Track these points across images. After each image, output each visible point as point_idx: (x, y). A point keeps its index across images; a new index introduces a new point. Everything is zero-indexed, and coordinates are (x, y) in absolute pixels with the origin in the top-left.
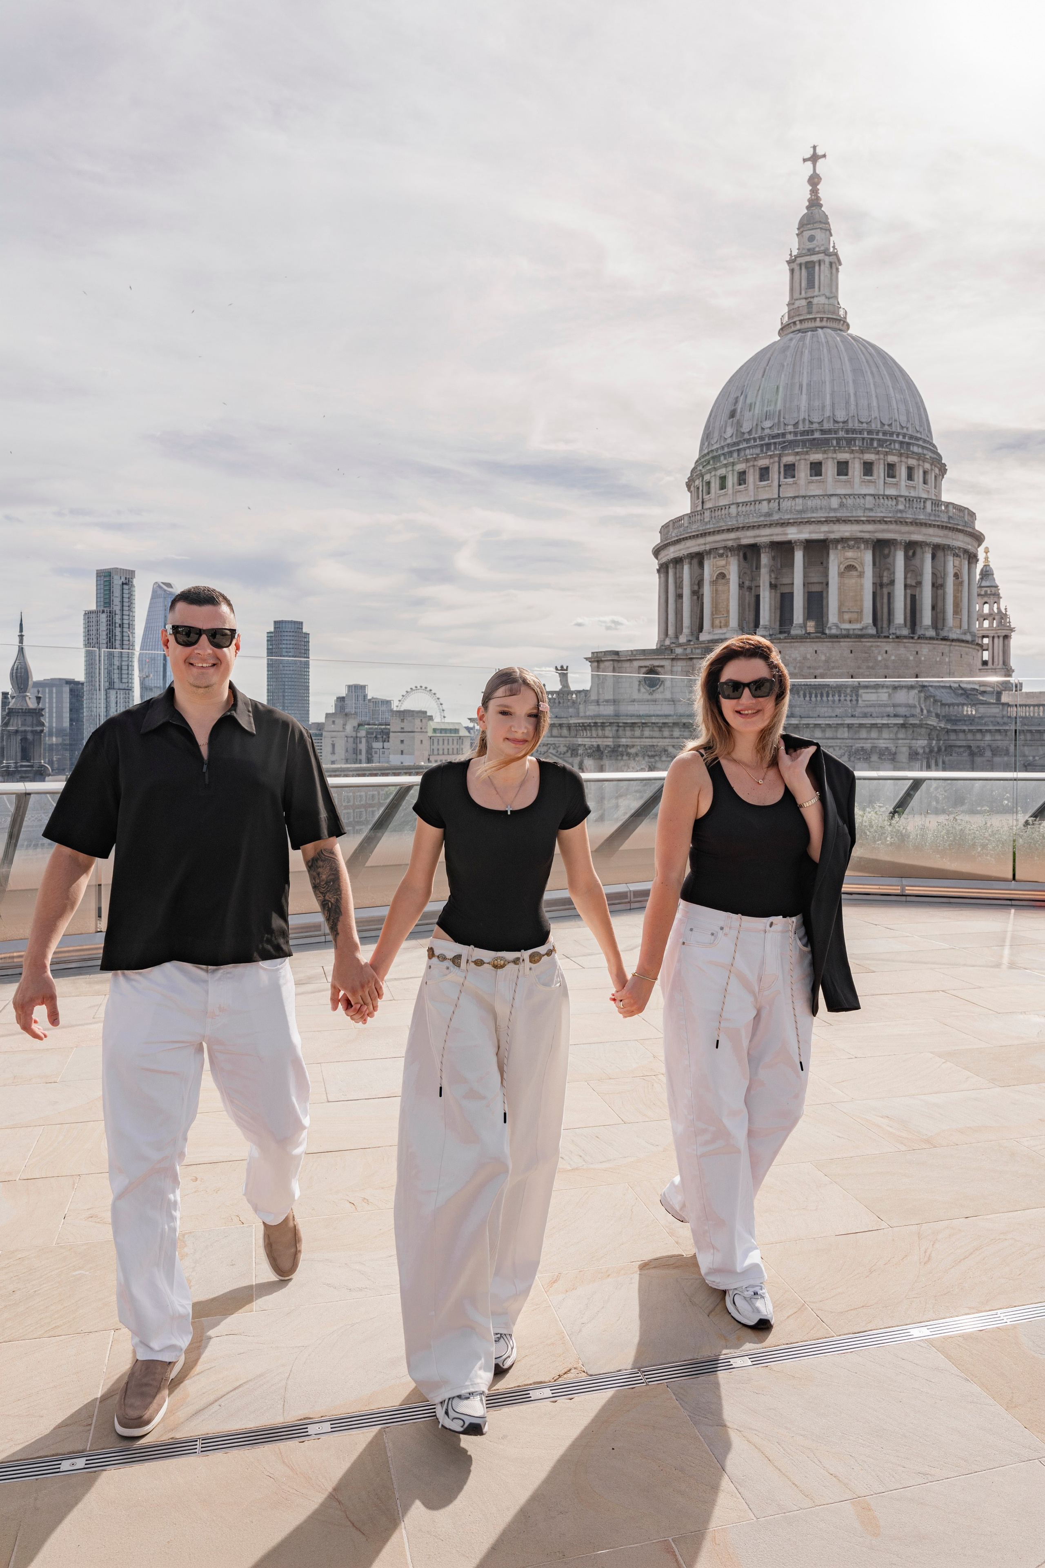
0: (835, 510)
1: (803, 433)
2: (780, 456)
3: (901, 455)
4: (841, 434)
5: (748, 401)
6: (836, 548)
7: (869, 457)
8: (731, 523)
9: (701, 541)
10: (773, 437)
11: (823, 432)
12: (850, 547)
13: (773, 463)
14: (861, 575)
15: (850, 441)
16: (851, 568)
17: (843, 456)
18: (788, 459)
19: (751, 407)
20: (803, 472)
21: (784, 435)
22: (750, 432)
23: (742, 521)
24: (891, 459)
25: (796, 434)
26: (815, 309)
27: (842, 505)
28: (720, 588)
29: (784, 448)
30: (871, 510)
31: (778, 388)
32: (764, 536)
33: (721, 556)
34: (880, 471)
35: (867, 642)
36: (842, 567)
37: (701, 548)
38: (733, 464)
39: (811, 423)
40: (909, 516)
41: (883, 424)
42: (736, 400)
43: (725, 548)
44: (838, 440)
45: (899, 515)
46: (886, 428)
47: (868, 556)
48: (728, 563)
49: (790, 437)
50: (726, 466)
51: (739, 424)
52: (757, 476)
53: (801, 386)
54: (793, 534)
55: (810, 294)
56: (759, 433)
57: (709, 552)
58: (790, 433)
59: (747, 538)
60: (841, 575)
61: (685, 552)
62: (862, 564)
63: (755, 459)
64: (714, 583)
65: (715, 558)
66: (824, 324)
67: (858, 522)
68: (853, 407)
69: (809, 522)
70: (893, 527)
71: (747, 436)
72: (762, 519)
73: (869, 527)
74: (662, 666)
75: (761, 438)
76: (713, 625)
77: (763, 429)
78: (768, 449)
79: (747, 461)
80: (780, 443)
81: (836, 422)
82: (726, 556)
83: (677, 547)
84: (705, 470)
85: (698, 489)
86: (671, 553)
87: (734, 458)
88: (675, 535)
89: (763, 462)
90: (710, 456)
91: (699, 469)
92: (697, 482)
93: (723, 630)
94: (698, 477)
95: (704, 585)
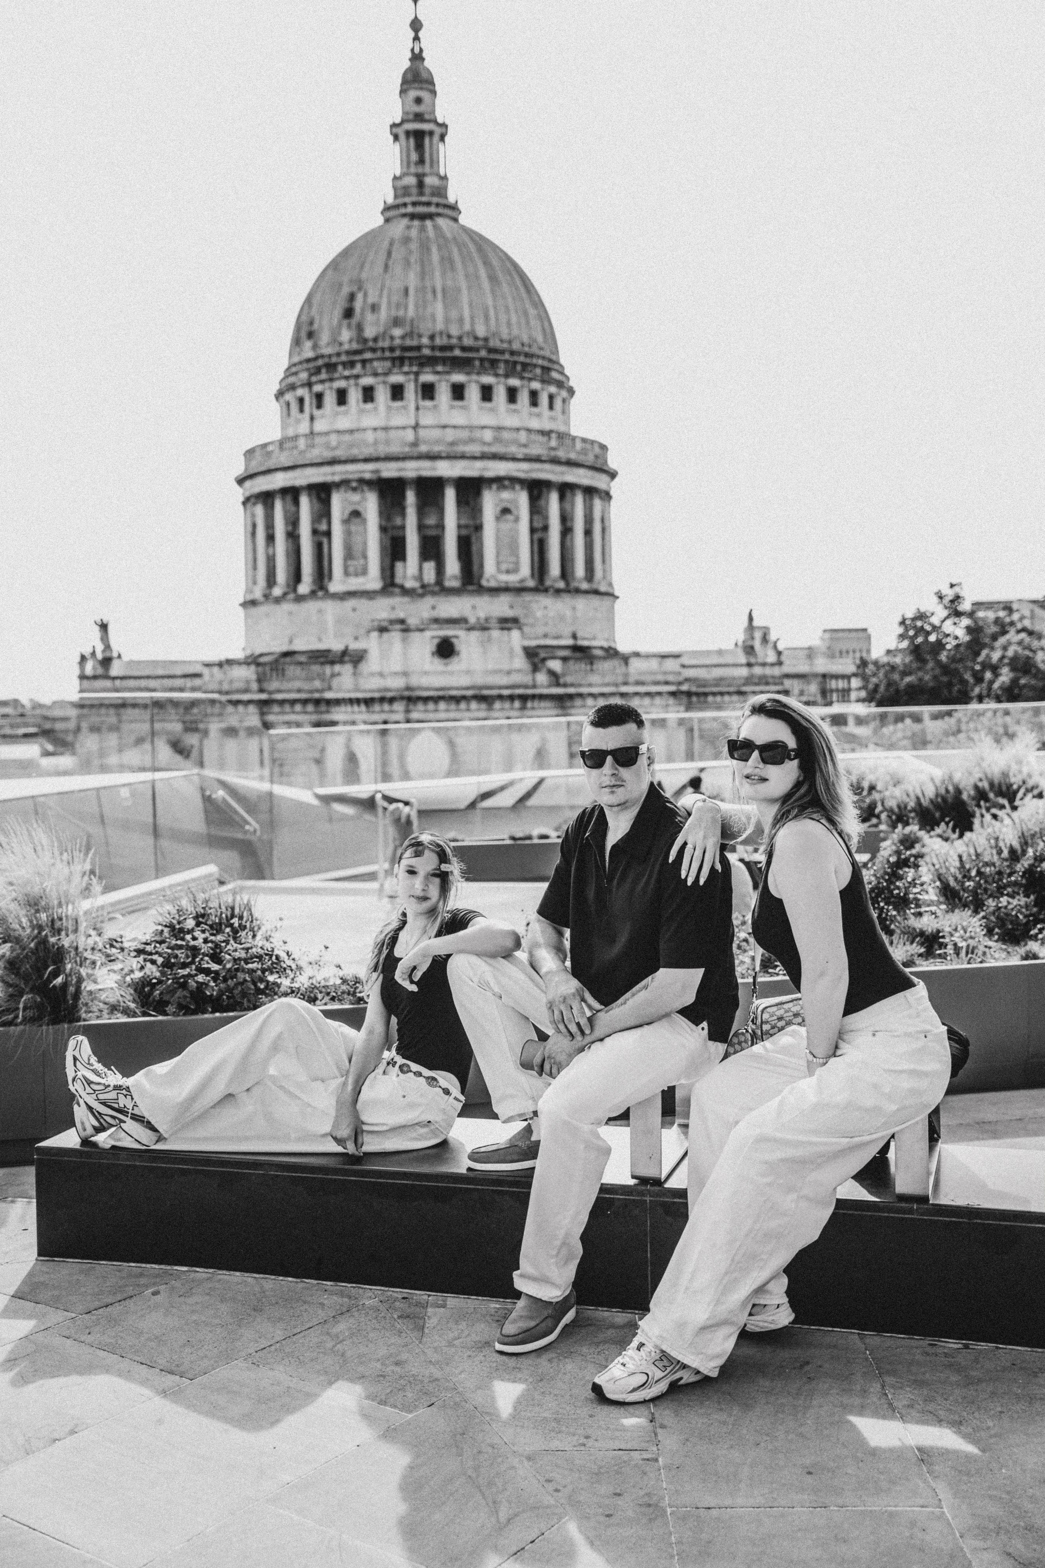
0: (489, 444)
1: (443, 348)
2: (417, 374)
3: (543, 381)
4: (483, 353)
5: (371, 300)
6: (490, 488)
7: (514, 382)
8: (367, 452)
9: (328, 469)
10: (405, 349)
11: (464, 349)
12: (505, 487)
13: (409, 381)
14: (517, 520)
15: (494, 363)
16: (506, 511)
17: (487, 379)
18: (427, 377)
19: (374, 308)
20: (443, 394)
21: (419, 348)
22: (375, 340)
23: (382, 450)
24: (536, 385)
25: (433, 348)
26: (427, 191)
27: (497, 440)
28: (353, 528)
29: (422, 365)
30: (525, 446)
31: (406, 291)
32: (411, 470)
33: (354, 489)
34: (524, 398)
35: (528, 597)
36: (499, 509)
37: (329, 479)
38: (357, 377)
39: (449, 336)
40: (561, 454)
41: (523, 345)
42: (352, 297)
43: (362, 481)
44: (482, 360)
45: (553, 453)
46: (526, 349)
47: (523, 499)
48: (364, 499)
49: (426, 352)
50: (347, 378)
51: (360, 328)
52: (389, 395)
53: (434, 292)
54: (445, 469)
55: (420, 170)
56: (386, 344)
57: (338, 485)
58: (426, 347)
59: (389, 471)
60: (498, 519)
61: (304, 481)
62: (517, 507)
63: (386, 374)
64: (346, 522)
65: (345, 491)
66: (440, 210)
67: (514, 459)
68: (493, 322)
69: (463, 457)
70: (547, 466)
71: (371, 344)
72: (407, 449)
73: (525, 466)
75: (392, 349)
76: (346, 573)
77: (392, 338)
78: (402, 365)
79: (376, 374)
80: (417, 358)
81: (476, 338)
82: (363, 491)
83: (290, 474)
84: (314, 379)
85: (301, 400)
86: (279, 481)
87: (358, 370)
88: (284, 459)
89: (396, 378)
90: (320, 362)
91: (304, 376)
92: (300, 392)
93: (361, 580)
94: (303, 385)
95: (329, 523)
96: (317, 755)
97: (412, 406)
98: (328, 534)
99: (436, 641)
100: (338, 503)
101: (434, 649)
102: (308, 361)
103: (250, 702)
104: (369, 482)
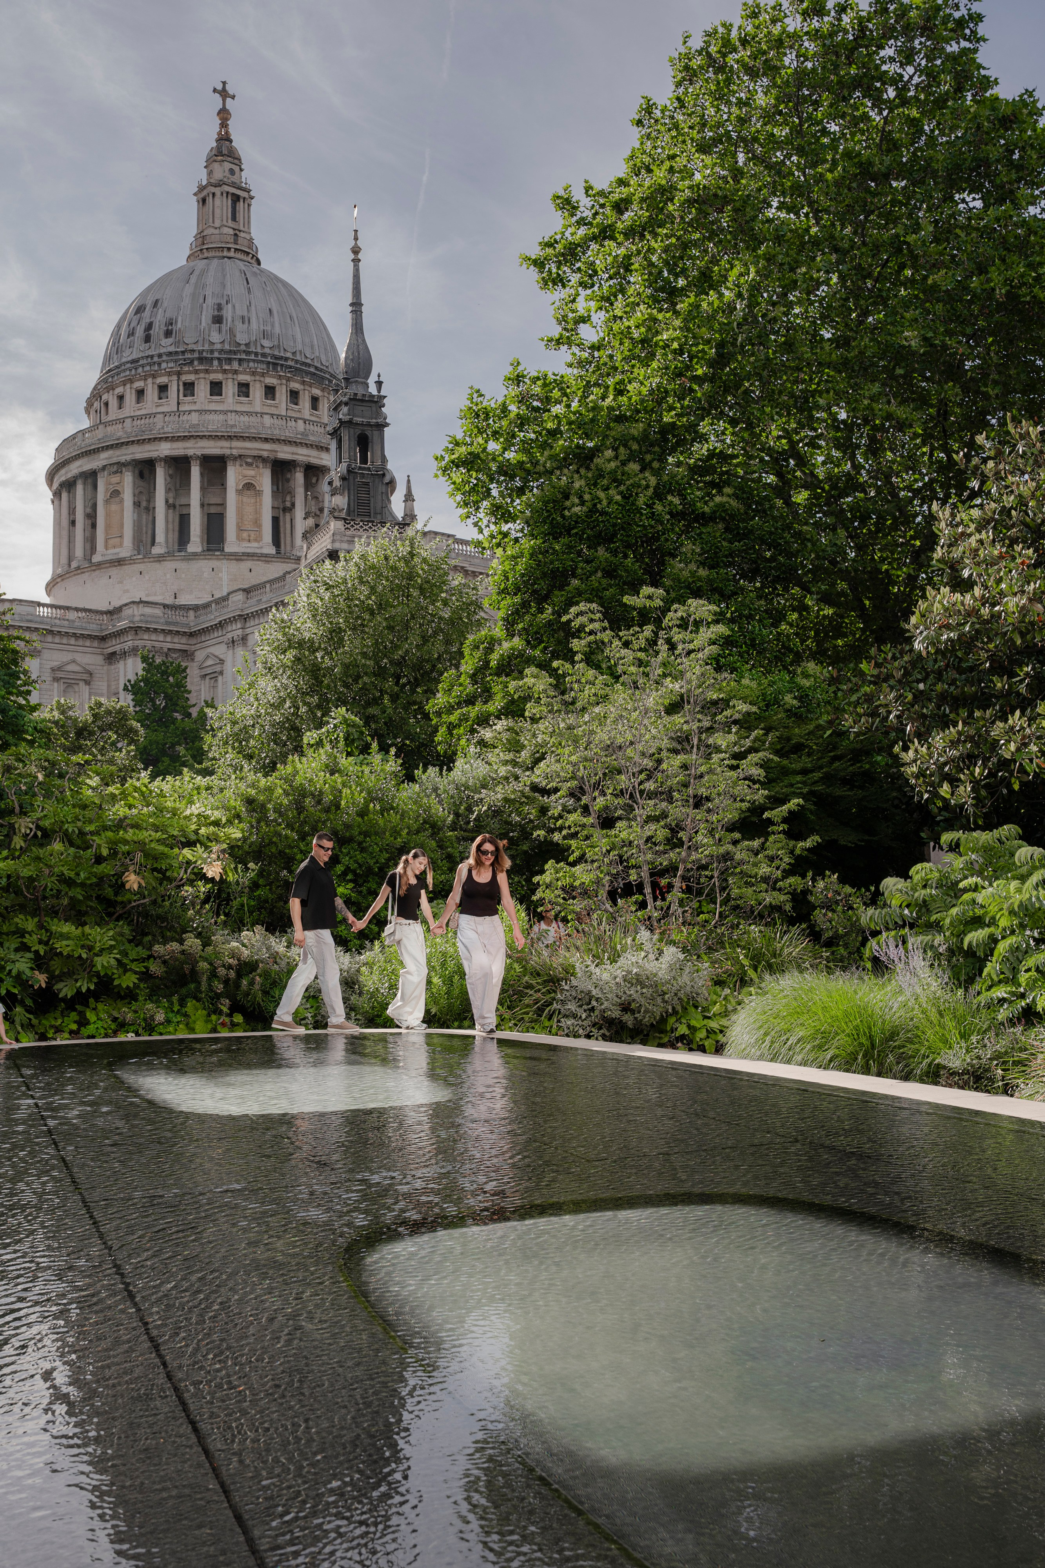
1: (302, 364)
2: (287, 380)
5: (239, 312)
8: (265, 433)
9: (225, 443)
10: (275, 358)
11: (318, 368)
13: (281, 385)
18: (296, 385)
19: (244, 319)
20: (305, 401)
21: (286, 359)
22: (247, 345)
25: (296, 362)
28: (245, 499)
31: (270, 312)
32: (302, 455)
33: (249, 465)
37: (226, 452)
38: (236, 372)
39: (306, 357)
42: (219, 307)
43: (258, 458)
48: (258, 474)
49: (292, 364)
50: (222, 372)
51: (231, 333)
52: (263, 393)
53: (291, 318)
56: (258, 350)
57: (234, 459)
58: (291, 359)
59: (285, 453)
63: (263, 375)
64: (240, 492)
65: (242, 465)
71: (244, 348)
75: (264, 355)
76: (239, 538)
77: (263, 347)
79: (253, 374)
81: (322, 364)
82: (257, 467)
83: (181, 444)
87: (235, 365)
89: (268, 381)
92: (163, 380)
93: (256, 545)
94: (168, 373)
97: (284, 405)
100: (233, 475)
104: (264, 460)
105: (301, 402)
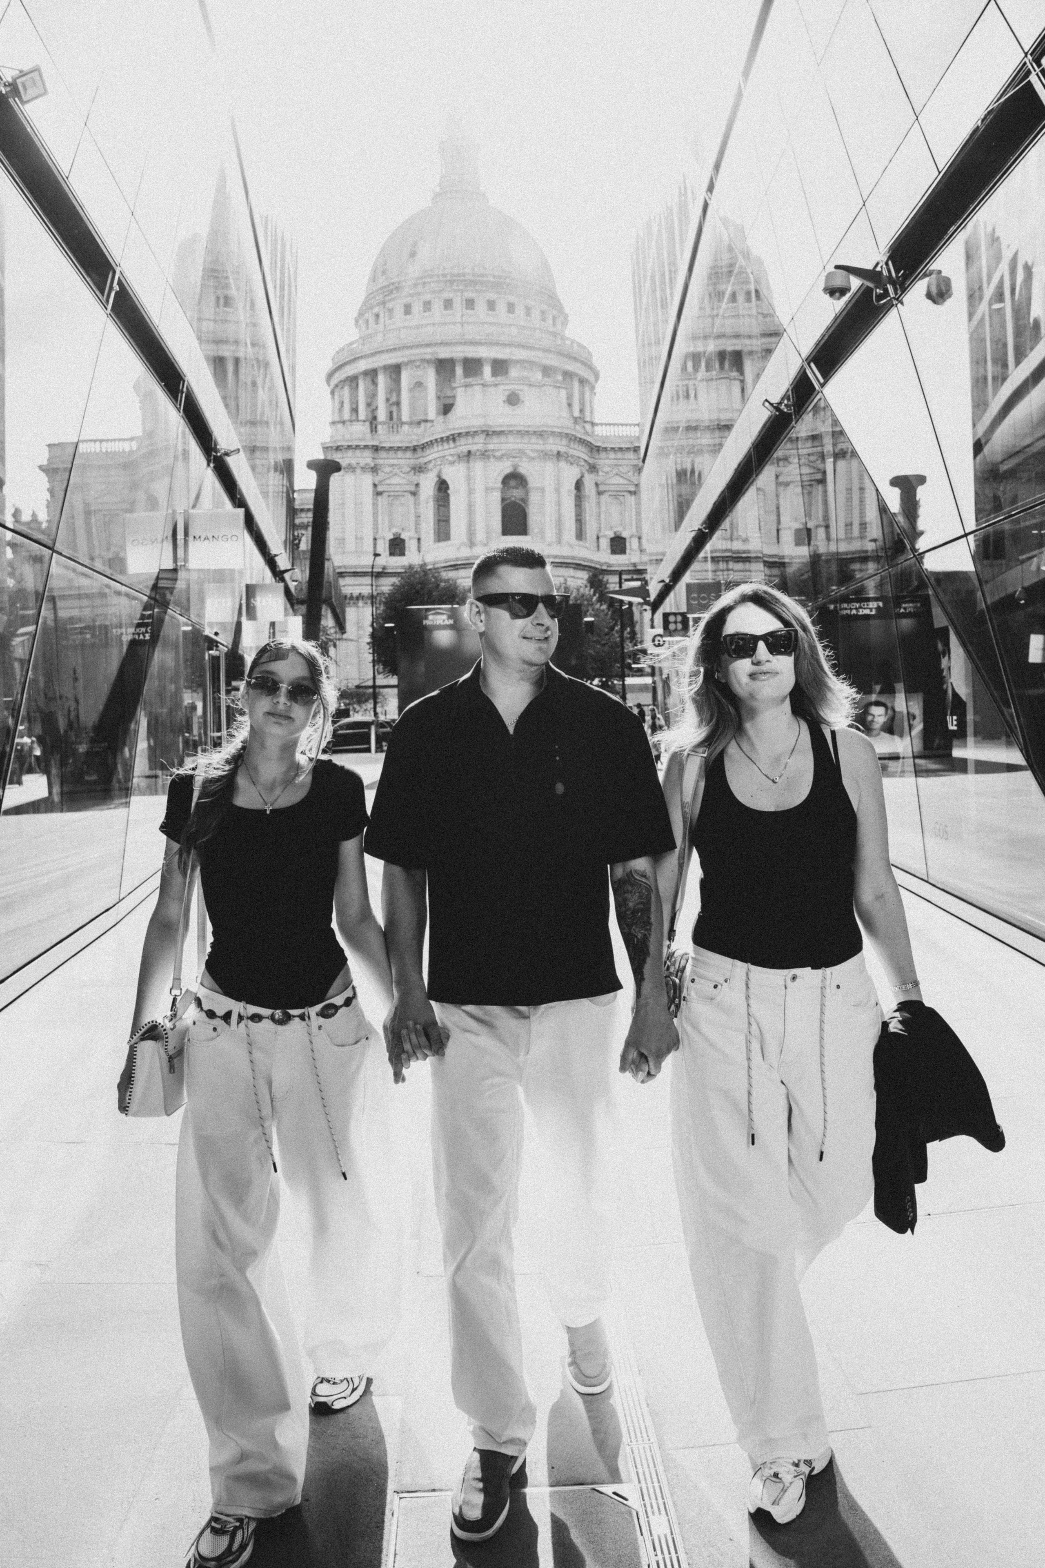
0: (515, 337)
1: (480, 276)
2: (463, 291)
3: (549, 306)
4: (509, 281)
6: (514, 367)
7: (530, 302)
8: (428, 340)
9: (399, 353)
10: (453, 275)
11: (495, 277)
12: (523, 367)
13: (457, 296)
15: (516, 288)
17: (512, 299)
18: (469, 295)
20: (481, 306)
21: (464, 275)
22: (433, 270)
23: (439, 338)
24: (543, 307)
25: (474, 275)
26: (466, 183)
27: (521, 335)
28: (419, 395)
29: (464, 286)
30: (540, 341)
31: (454, 239)
32: (458, 352)
33: (418, 367)
34: (536, 314)
37: (400, 360)
38: (419, 294)
39: (485, 268)
40: (564, 350)
41: (535, 280)
42: (415, 244)
43: (423, 361)
44: (508, 284)
45: (558, 349)
46: (537, 283)
48: (425, 373)
49: (467, 277)
50: (412, 295)
52: (443, 306)
53: (474, 240)
54: (482, 352)
55: (460, 171)
56: (441, 272)
57: (407, 364)
58: (469, 274)
59: (444, 353)
61: (381, 364)
63: (440, 291)
64: (411, 390)
65: (412, 369)
66: (475, 196)
67: (532, 349)
69: (497, 344)
70: (555, 357)
71: (429, 273)
72: (457, 338)
73: (540, 354)
74: (521, 390)
75: (444, 275)
77: (444, 269)
78: (452, 285)
79: (433, 292)
80: (462, 281)
81: (503, 271)
82: (424, 368)
83: (370, 360)
84: (387, 298)
85: (377, 316)
86: (363, 365)
87: (420, 290)
88: (367, 350)
89: (446, 295)
90: (391, 287)
91: (380, 298)
92: (376, 310)
94: (378, 304)
95: (399, 395)
96: (413, 488)
97: (459, 314)
98: (398, 404)
99: (507, 393)
100: (406, 378)
101: (505, 398)
102: (382, 288)
103: (366, 447)
104: (428, 361)
105: (476, 308)
